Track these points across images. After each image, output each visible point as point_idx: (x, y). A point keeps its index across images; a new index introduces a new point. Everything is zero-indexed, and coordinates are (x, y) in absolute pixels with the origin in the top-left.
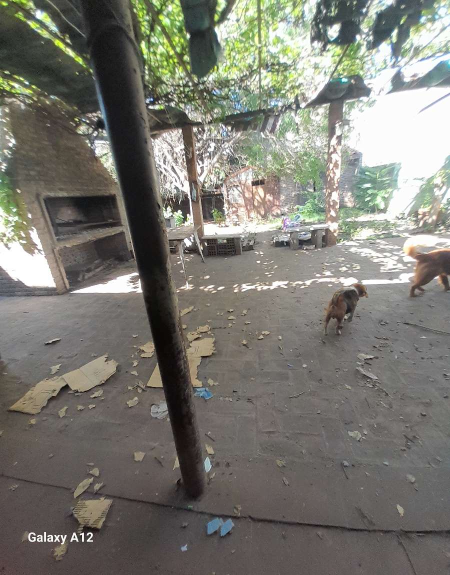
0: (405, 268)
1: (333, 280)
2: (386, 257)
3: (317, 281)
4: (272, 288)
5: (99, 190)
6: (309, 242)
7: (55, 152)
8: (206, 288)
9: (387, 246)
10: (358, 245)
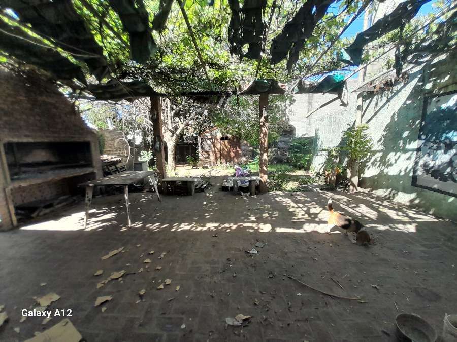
0: (310, 218)
1: (254, 225)
2: (299, 207)
3: (242, 225)
4: (205, 229)
5: (72, 137)
6: (246, 190)
7: (29, 106)
8: (152, 226)
9: (303, 198)
10: (283, 194)
